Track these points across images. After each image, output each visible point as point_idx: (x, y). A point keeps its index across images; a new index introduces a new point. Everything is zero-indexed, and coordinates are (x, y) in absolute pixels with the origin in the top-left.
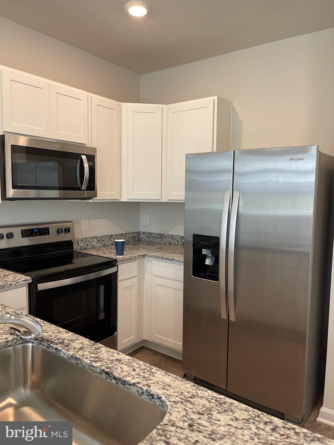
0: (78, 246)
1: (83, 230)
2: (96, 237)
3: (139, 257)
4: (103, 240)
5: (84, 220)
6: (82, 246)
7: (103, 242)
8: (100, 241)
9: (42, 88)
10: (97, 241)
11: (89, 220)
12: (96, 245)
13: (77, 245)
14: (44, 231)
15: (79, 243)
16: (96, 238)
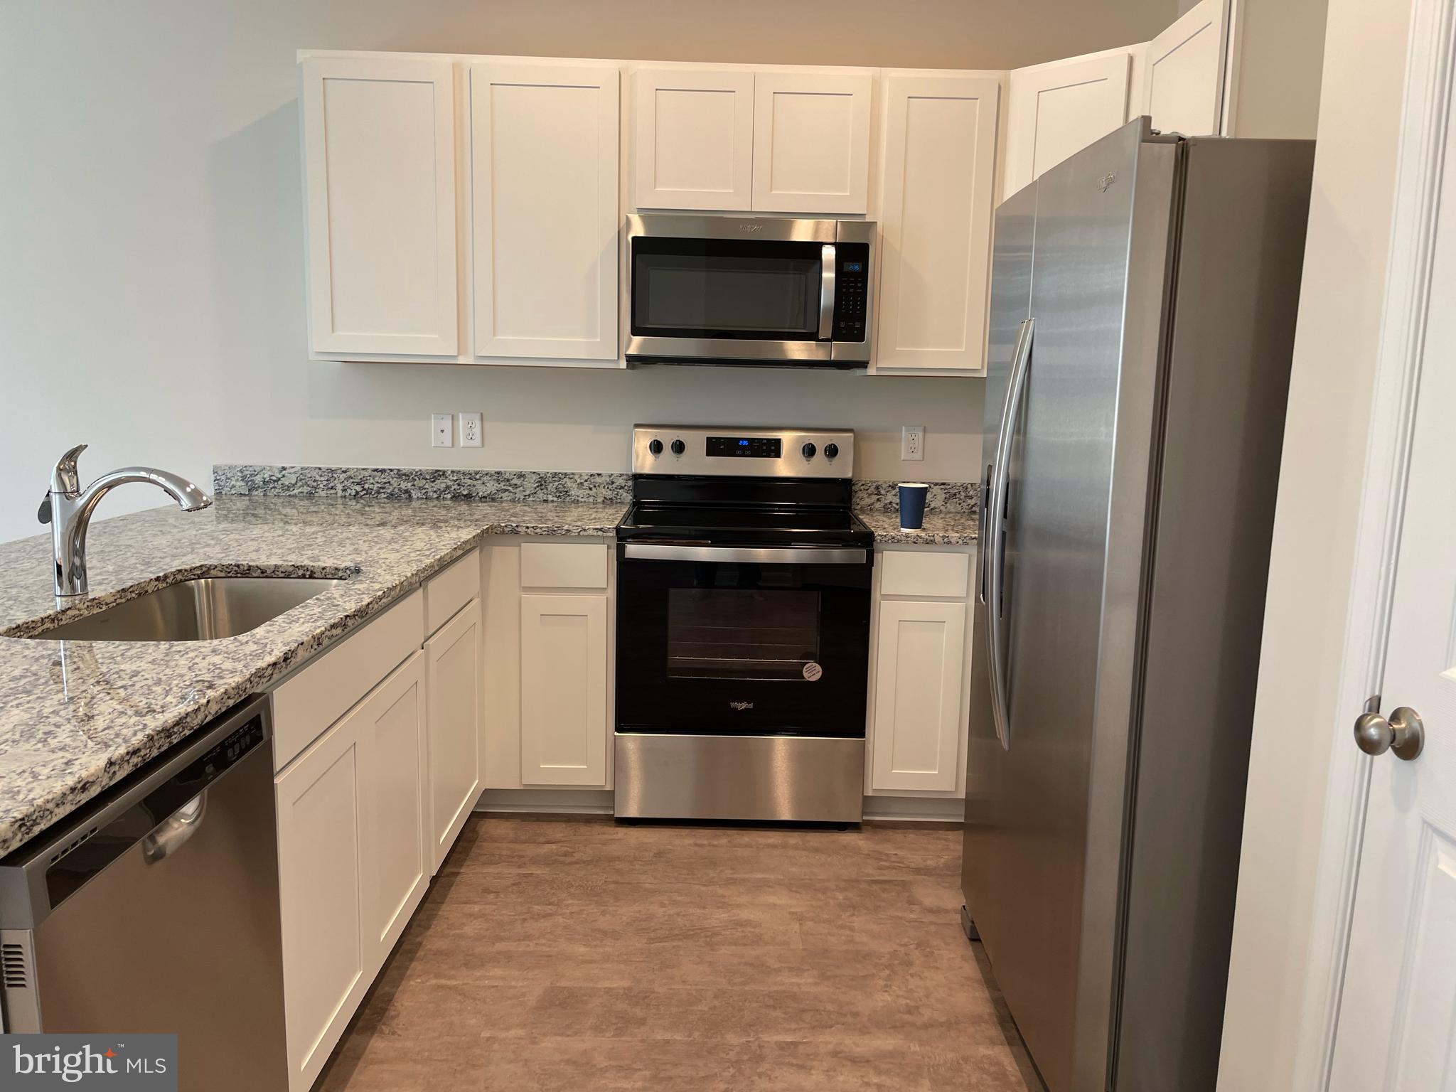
0: (878, 500)
1: (902, 459)
2: (943, 484)
3: (966, 544)
4: (967, 497)
5: (906, 431)
6: (891, 503)
7: (969, 501)
8: (957, 496)
9: (734, 92)
10: (944, 496)
11: (925, 431)
12: (942, 508)
13: (876, 497)
14: (765, 448)
15: (883, 492)
16: (942, 487)
